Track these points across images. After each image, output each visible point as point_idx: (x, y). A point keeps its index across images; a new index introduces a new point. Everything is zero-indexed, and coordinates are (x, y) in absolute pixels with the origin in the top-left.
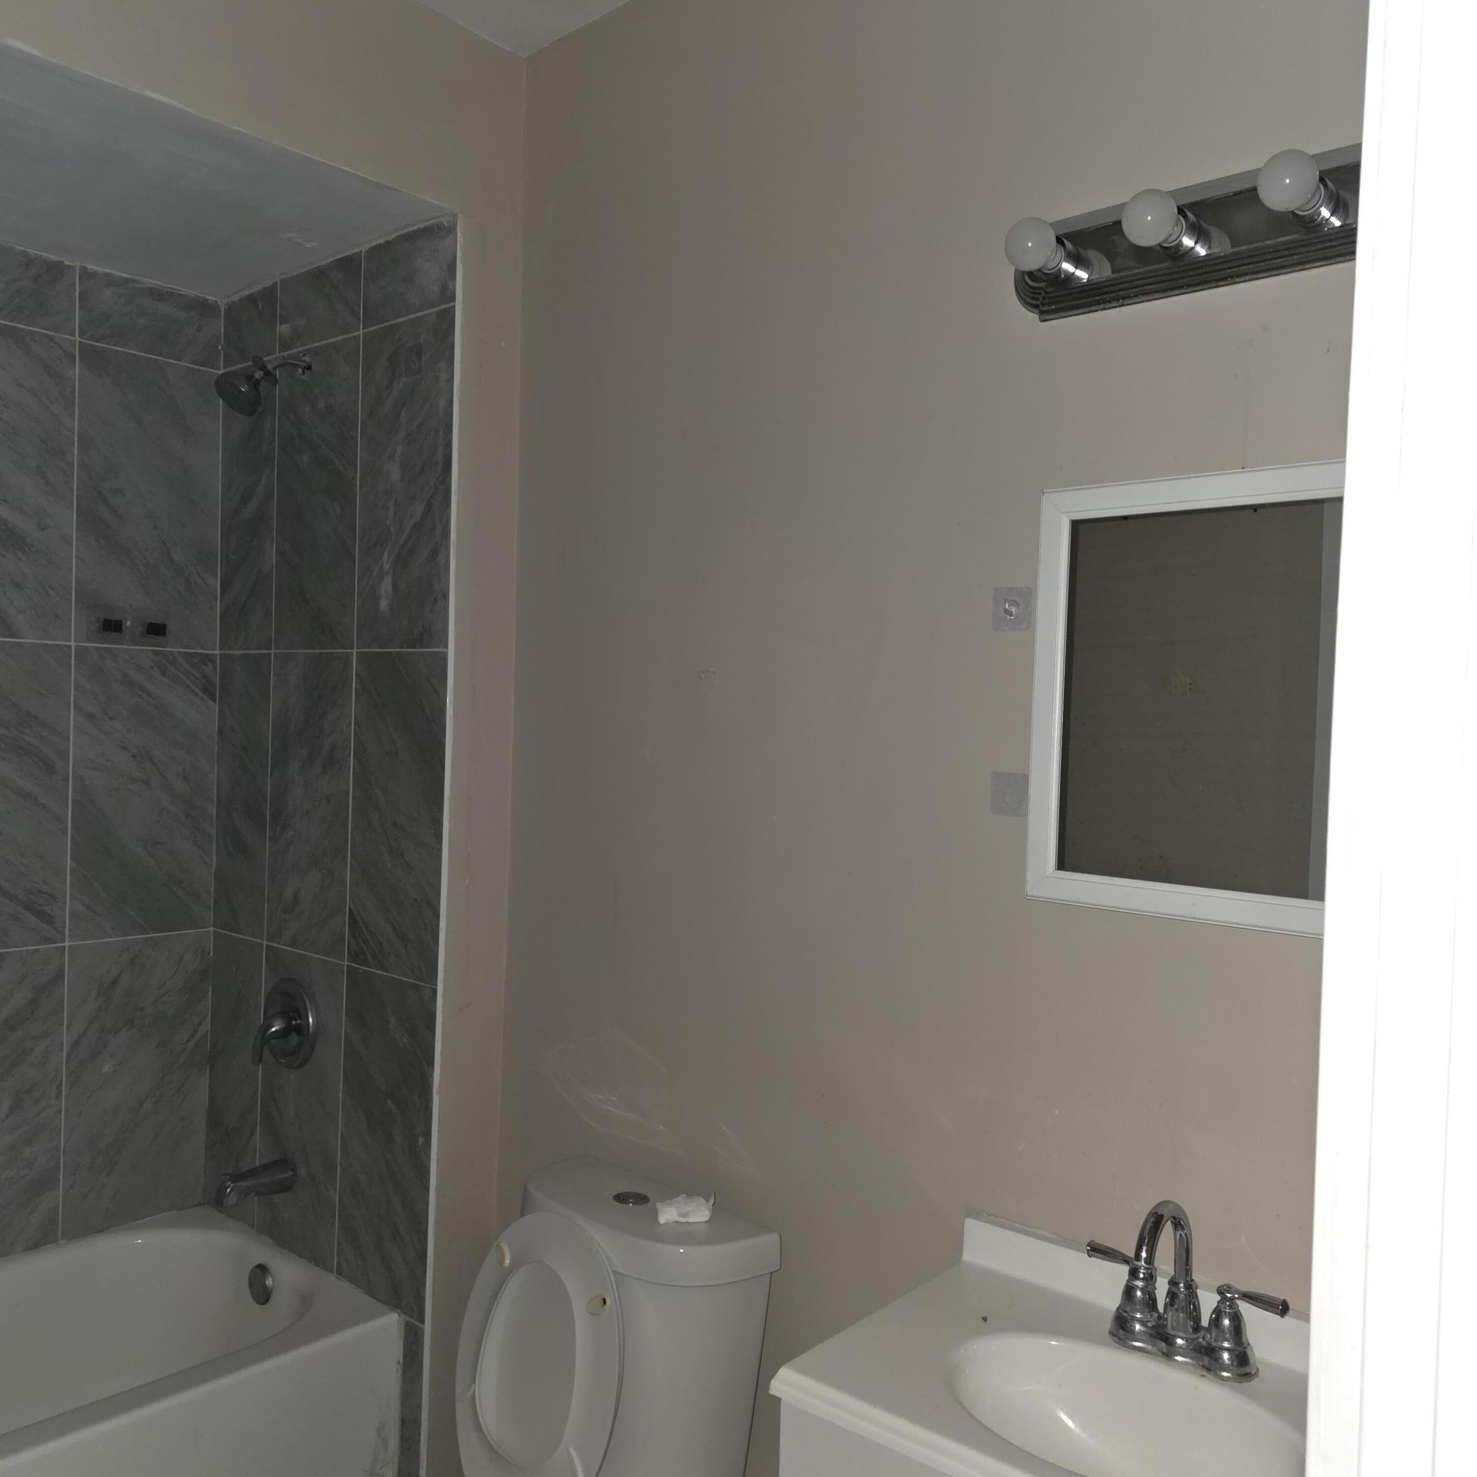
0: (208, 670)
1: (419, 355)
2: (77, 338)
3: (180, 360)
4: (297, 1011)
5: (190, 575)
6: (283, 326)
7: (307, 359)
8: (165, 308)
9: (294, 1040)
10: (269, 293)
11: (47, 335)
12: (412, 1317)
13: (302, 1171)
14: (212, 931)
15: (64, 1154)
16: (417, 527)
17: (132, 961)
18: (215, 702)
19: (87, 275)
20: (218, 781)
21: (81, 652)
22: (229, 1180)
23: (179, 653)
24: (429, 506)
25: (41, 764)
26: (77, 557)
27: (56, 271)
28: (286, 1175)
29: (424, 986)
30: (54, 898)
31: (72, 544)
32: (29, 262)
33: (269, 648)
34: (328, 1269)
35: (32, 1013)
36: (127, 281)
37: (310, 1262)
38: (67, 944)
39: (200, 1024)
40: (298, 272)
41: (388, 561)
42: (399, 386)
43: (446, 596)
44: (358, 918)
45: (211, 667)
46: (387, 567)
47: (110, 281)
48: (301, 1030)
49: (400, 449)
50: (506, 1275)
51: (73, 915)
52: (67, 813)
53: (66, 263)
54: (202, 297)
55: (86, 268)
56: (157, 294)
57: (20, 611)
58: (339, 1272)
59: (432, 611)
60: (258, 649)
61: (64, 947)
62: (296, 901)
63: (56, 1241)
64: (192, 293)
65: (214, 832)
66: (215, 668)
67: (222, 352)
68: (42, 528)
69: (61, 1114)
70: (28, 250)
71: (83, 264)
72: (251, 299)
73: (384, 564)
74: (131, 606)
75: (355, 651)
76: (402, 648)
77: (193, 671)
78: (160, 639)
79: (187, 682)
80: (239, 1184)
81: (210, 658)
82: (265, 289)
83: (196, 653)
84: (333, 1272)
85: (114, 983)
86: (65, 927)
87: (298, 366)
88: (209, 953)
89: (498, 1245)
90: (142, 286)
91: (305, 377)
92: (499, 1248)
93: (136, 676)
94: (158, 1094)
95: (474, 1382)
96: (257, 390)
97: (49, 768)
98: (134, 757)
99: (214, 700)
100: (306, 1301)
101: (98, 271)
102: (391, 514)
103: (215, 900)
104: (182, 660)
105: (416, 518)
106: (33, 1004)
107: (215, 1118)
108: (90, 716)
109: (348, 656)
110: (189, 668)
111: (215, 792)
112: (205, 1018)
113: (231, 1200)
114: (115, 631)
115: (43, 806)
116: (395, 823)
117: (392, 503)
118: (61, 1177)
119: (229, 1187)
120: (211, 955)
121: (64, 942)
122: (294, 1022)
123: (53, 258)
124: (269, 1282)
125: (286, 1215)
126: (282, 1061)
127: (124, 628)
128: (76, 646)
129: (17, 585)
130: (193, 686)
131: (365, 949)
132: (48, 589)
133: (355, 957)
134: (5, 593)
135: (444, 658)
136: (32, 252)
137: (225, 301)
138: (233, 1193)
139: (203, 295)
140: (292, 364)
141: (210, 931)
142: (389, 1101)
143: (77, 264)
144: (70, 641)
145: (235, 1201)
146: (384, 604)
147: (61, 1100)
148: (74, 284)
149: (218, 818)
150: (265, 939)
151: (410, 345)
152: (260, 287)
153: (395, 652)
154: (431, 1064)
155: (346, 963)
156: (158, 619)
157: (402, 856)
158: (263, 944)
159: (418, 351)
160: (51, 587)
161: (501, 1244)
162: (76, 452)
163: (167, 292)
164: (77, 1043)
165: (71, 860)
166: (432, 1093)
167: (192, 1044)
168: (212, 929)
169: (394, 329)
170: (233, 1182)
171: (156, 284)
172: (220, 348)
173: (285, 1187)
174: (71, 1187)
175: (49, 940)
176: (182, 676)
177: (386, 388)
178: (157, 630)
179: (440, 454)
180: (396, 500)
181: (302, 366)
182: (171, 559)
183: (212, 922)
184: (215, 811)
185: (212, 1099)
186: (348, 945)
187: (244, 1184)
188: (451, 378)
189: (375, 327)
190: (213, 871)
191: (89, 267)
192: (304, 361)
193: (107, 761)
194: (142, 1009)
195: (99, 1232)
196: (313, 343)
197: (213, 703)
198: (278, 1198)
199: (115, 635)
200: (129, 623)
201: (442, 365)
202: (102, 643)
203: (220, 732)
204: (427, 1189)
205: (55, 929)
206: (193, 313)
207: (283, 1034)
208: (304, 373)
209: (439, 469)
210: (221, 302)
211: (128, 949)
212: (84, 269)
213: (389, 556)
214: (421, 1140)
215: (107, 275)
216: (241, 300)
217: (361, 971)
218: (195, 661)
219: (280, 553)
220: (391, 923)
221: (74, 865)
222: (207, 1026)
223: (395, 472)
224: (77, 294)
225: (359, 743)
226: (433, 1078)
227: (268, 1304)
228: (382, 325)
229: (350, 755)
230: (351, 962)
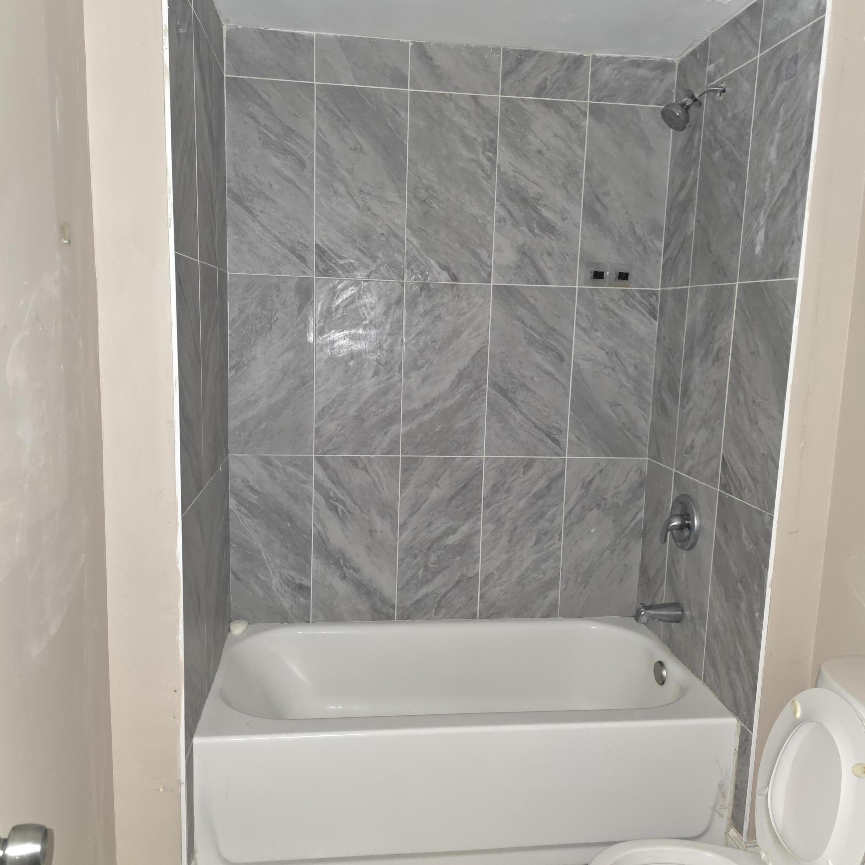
0: (653, 300)
1: (796, 62)
2: (589, 101)
3: (648, 104)
4: (688, 515)
5: (645, 241)
6: (711, 66)
7: (723, 85)
8: (641, 72)
9: (686, 533)
10: (704, 46)
11: (572, 102)
12: (745, 724)
13: (687, 613)
14: (647, 460)
15: (562, 571)
16: (785, 191)
17: (601, 471)
18: (656, 320)
19: (596, 60)
20: (655, 369)
21: (581, 291)
22: (643, 608)
23: (636, 290)
24: (794, 173)
25: (557, 356)
26: (582, 235)
27: (579, 61)
28: (678, 613)
29: (765, 513)
30: (561, 431)
31: (579, 228)
32: (564, 59)
33: (688, 285)
34: (698, 676)
35: (548, 493)
36: (619, 59)
37: (689, 669)
38: (566, 457)
39: (637, 513)
40: (723, 25)
41: (763, 218)
42: (780, 89)
43: (800, 239)
44: (727, 462)
45: (655, 299)
46: (762, 222)
47: (609, 61)
48: (689, 527)
49: (777, 135)
50: (796, 724)
51: (570, 441)
52: (569, 384)
53: (585, 55)
54: (664, 60)
55: (596, 56)
56: (636, 64)
57: (550, 269)
58: (705, 681)
59: (789, 251)
60: (682, 286)
61: (565, 458)
62: (692, 447)
63: (556, 616)
64: (658, 58)
65: (651, 400)
66: (657, 300)
67: (675, 94)
68: (564, 219)
69: (561, 549)
70: (564, 52)
71: (594, 54)
72: (693, 53)
73: (761, 221)
74: (610, 263)
75: (737, 283)
76: (767, 279)
77: (644, 302)
78: (625, 282)
79: (640, 308)
80: (649, 611)
81: (654, 293)
82: (702, 43)
83: (647, 290)
84: (701, 680)
85: (590, 482)
86: (565, 448)
87: (716, 91)
88: (645, 472)
89: (793, 701)
90: (628, 60)
91: (721, 98)
92: (794, 704)
93: (611, 305)
94: (612, 548)
95: (769, 786)
96: (687, 112)
97: (561, 359)
98: (607, 353)
99: (655, 319)
100: (683, 691)
101: (602, 56)
102: (767, 184)
103: (650, 442)
104: (638, 295)
105: (784, 185)
106: (548, 487)
107: (644, 570)
108: (584, 330)
109: (733, 287)
110: (642, 300)
111: (653, 376)
112: (641, 510)
113: (644, 619)
114: (600, 278)
115: (557, 380)
116: (754, 401)
117: (769, 175)
118: (560, 583)
119: (643, 611)
120: (646, 473)
121: (565, 456)
122: (687, 522)
123: (578, 54)
124: (664, 673)
125: (677, 637)
126: (679, 544)
127: (604, 276)
128: (579, 288)
129: (549, 254)
130: (643, 310)
131: (730, 483)
132: (565, 255)
133: (724, 487)
134: (543, 259)
135: (794, 285)
136: (566, 53)
137: (679, 59)
138: (645, 616)
139: (665, 58)
140: (712, 91)
141: (646, 459)
142: (739, 584)
143: (591, 55)
144: (576, 285)
145: (646, 621)
146: (758, 249)
147: (561, 542)
148: (588, 68)
149: (654, 392)
150: (674, 468)
151: (791, 56)
152: (699, 43)
153: (763, 282)
154: (767, 566)
155: (718, 490)
156: (624, 270)
157: (757, 423)
158: (673, 471)
159: (795, 59)
160: (567, 254)
161: (795, 701)
162: (584, 172)
163: (644, 61)
164: (570, 512)
165: (570, 410)
166: (766, 586)
167: (632, 524)
168: (647, 458)
169: (780, 47)
170: (645, 609)
171: (637, 57)
172: (674, 91)
173: (678, 620)
174: (565, 590)
175: (557, 454)
176: (637, 305)
177: (772, 92)
178: (623, 276)
179: (805, 134)
180: (772, 173)
181: (720, 91)
182: (635, 232)
183: (647, 454)
184: (652, 388)
185: (643, 558)
186: (721, 478)
187: (652, 612)
188: (818, 73)
189: (769, 50)
190: (649, 424)
191: (597, 55)
192: (721, 87)
193: (592, 355)
194: (605, 499)
195: (579, 617)
196: (728, 72)
197: (655, 321)
198: (673, 625)
199: (600, 281)
200: (608, 273)
201: (812, 65)
202: (593, 286)
203: (658, 339)
204: (759, 647)
205: (560, 448)
206: (658, 71)
207: (681, 528)
208: (720, 96)
209: (804, 144)
210: (676, 60)
211: (599, 464)
212: (594, 57)
213: (764, 214)
214: (757, 614)
215: (608, 57)
216: (688, 55)
217: (726, 497)
218: (645, 295)
219: (698, 221)
220: (747, 468)
221: (572, 414)
222: (642, 515)
223: (773, 153)
224: (590, 73)
225: (735, 346)
226: (767, 576)
227: (664, 685)
228: (773, 47)
229: (729, 354)
230: (722, 490)
